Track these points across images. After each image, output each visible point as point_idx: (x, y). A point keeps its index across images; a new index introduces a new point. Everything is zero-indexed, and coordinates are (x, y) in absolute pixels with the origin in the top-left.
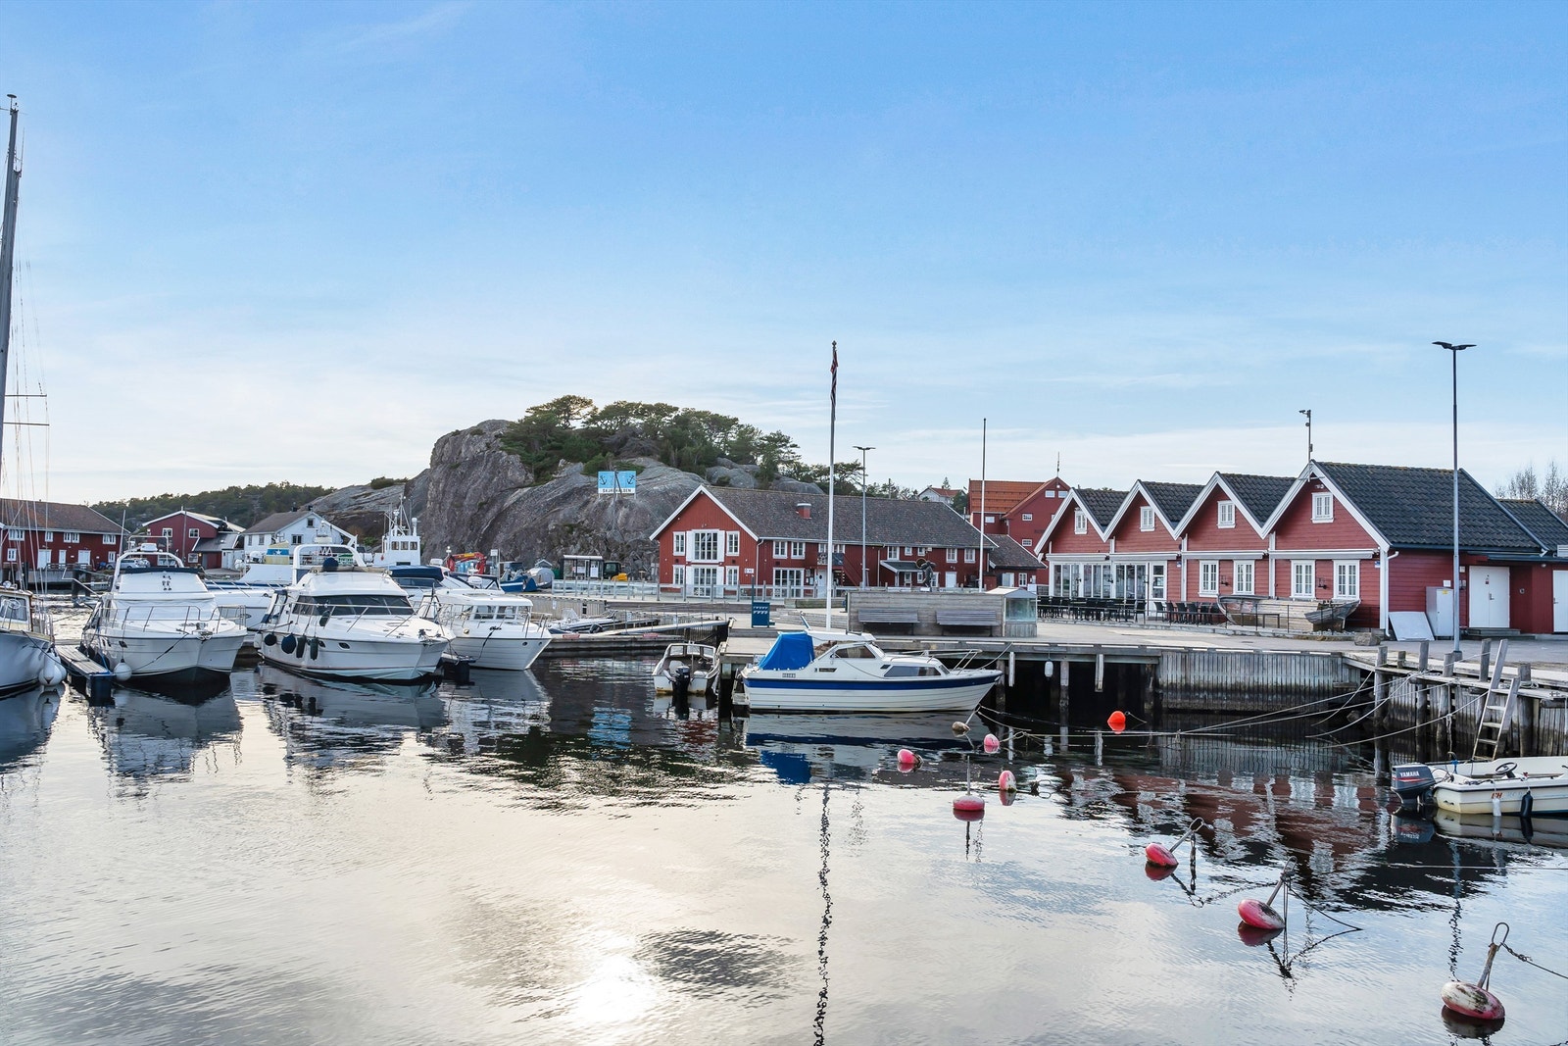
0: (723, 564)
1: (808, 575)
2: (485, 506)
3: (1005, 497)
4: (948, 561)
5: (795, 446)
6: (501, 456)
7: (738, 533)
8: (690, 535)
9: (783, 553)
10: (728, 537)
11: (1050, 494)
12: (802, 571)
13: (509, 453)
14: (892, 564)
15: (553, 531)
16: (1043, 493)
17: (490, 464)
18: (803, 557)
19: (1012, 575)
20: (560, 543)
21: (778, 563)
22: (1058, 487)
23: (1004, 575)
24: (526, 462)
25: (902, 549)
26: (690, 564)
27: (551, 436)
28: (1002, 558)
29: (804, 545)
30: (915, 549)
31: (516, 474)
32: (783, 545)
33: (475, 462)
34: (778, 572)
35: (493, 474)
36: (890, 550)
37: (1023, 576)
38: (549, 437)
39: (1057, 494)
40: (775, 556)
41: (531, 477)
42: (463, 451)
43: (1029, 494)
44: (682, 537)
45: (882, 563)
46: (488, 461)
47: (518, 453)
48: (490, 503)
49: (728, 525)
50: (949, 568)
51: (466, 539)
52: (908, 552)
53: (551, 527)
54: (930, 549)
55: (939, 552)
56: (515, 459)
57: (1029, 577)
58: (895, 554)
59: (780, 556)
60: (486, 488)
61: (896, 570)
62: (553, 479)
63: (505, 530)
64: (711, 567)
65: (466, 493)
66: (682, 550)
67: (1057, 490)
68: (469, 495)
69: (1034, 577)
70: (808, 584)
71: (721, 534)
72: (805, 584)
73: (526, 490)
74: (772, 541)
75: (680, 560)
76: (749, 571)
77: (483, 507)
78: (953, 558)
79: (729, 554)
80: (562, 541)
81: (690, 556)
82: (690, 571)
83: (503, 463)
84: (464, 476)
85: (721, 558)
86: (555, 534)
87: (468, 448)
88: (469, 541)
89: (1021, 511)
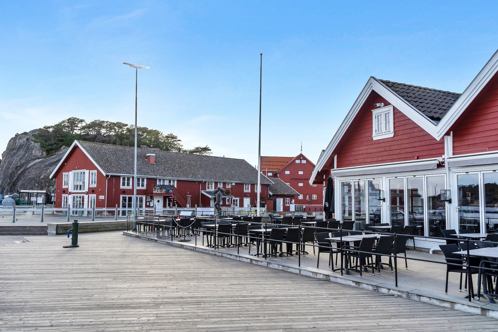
0: (87, 193)
1: (149, 199)
2: (18, 168)
3: (277, 164)
4: (245, 191)
5: (179, 140)
6: (31, 143)
7: (96, 171)
8: (71, 173)
9: (128, 185)
10: (91, 174)
11: (298, 162)
12: (144, 197)
13: (35, 142)
14: (209, 193)
15: (42, 179)
16: (294, 161)
17: (25, 148)
18: (145, 188)
19: (282, 200)
20: (46, 186)
21: (124, 192)
22: (302, 158)
23: (277, 199)
24: (42, 146)
25: (216, 183)
26: (70, 193)
27: (58, 134)
28: (276, 190)
29: (145, 180)
30: (224, 184)
31: (37, 152)
32: (128, 180)
33: (21, 147)
34: (124, 199)
35: (26, 152)
36: (209, 184)
37: (288, 200)
38: (58, 135)
39: (301, 162)
40: (122, 187)
41: (45, 154)
42: (17, 142)
43: (287, 162)
44: (67, 175)
45: (203, 192)
46: (25, 146)
47: (39, 142)
48: (21, 167)
49: (91, 167)
50: (246, 195)
51: (6, 184)
52: (220, 186)
53: (42, 177)
54: (234, 184)
55: (240, 186)
56: (37, 145)
57: (291, 200)
58: (212, 186)
59: (126, 187)
60: (21, 159)
61: (210, 197)
62: (55, 155)
63: (23, 179)
64: (81, 195)
65: (12, 162)
66: (67, 185)
67: (301, 160)
68: (13, 163)
69: (293, 201)
70: (149, 206)
71: (87, 172)
72: (147, 206)
73: (40, 160)
74: (119, 177)
75: (65, 191)
76: (102, 197)
77: (17, 168)
78: (248, 189)
79: (91, 186)
80: (47, 184)
81: (71, 189)
82: (70, 198)
83: (31, 147)
84: (15, 154)
85: (86, 190)
86: (43, 181)
87: (19, 141)
88: (7, 185)
89: (285, 169)
